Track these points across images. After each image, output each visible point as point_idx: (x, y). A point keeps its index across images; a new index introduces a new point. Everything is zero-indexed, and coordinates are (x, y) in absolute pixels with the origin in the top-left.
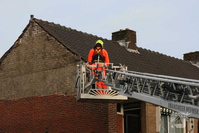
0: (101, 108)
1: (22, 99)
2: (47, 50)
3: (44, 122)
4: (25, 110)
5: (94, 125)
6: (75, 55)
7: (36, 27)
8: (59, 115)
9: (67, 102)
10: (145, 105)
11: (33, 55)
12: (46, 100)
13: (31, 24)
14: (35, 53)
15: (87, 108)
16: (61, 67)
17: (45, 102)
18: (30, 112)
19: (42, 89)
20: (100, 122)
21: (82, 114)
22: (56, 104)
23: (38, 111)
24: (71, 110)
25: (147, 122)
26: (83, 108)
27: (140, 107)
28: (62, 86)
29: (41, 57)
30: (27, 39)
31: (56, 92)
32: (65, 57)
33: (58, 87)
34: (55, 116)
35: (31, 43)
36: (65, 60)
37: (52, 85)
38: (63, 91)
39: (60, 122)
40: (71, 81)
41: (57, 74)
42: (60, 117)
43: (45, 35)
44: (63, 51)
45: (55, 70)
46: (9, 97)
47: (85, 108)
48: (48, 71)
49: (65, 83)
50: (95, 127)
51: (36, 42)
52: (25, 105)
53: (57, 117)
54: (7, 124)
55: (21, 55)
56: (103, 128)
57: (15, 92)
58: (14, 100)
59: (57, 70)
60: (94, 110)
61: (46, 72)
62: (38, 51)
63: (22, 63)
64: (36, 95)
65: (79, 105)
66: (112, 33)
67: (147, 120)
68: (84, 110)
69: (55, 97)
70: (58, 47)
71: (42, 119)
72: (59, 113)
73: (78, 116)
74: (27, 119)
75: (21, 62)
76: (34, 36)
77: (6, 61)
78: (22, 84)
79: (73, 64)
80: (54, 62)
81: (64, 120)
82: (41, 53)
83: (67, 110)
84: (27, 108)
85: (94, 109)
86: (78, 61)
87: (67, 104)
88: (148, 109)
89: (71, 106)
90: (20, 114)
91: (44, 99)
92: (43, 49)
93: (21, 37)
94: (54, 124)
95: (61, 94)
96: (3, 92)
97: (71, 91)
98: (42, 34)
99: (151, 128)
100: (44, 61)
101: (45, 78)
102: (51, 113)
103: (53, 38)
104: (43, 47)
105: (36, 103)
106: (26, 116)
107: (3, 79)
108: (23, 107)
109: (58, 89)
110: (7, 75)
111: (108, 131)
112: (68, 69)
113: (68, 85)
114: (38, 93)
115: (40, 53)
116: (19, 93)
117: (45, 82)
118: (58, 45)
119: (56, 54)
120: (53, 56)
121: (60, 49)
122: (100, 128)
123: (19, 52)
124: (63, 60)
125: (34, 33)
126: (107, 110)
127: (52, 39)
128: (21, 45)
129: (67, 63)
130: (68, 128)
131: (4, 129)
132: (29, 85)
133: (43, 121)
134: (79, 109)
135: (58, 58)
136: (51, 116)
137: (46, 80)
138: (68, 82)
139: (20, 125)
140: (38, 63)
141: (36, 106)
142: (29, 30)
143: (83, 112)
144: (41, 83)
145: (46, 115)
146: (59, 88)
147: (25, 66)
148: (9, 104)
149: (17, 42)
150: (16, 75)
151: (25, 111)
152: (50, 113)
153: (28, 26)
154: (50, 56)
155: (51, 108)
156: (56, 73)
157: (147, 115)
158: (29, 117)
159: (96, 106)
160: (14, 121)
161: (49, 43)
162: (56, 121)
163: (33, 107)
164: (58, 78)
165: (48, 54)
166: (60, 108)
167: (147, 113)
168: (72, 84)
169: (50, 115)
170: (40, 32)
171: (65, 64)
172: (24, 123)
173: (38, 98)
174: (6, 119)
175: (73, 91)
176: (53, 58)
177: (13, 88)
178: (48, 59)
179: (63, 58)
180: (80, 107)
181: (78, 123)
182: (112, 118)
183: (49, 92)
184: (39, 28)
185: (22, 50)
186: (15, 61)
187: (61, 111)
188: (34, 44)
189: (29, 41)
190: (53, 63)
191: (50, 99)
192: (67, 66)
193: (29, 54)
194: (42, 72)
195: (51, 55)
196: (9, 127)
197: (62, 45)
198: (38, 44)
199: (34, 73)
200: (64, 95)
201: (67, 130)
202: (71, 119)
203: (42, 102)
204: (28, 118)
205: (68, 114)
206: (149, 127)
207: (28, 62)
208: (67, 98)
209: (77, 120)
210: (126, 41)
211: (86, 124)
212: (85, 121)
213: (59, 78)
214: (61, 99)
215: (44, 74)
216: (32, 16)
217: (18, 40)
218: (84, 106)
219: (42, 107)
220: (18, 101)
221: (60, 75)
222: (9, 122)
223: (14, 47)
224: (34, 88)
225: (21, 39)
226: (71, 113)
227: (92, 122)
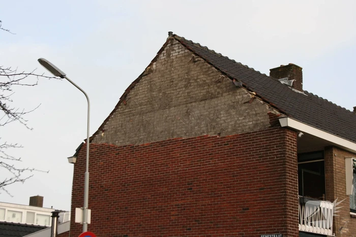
0: (274, 152)
1: (154, 143)
2: (192, 76)
3: (186, 175)
4: (159, 158)
5: (263, 178)
6: (234, 81)
7: (176, 45)
8: (210, 164)
9: (221, 145)
10: (332, 155)
11: (172, 83)
12: (190, 144)
13: (170, 42)
14: (174, 80)
15: (253, 153)
16: (212, 98)
17: (189, 146)
18: (166, 162)
19: (183, 129)
20: (272, 174)
21: (244, 162)
22: (204, 148)
23: (178, 160)
24: (227, 157)
25: (335, 179)
26: (246, 154)
27: (323, 159)
28: (214, 124)
29: (183, 86)
30: (163, 63)
31: (204, 132)
32: (219, 84)
33: (207, 126)
34: (203, 165)
35: (169, 67)
36: (218, 87)
37: (198, 123)
38: (215, 130)
39: (209, 174)
40: (227, 116)
41: (206, 108)
42: (210, 167)
43: (189, 55)
44: (216, 75)
45: (203, 102)
46: (136, 142)
47: (248, 154)
48: (193, 104)
49: (219, 120)
50: (264, 181)
51: (177, 65)
52: (159, 151)
53: (206, 167)
54: (132, 178)
55: (154, 84)
56: (277, 182)
57: (145, 135)
58: (143, 145)
59: (207, 102)
60: (263, 156)
61: (189, 105)
62: (179, 77)
63: (155, 96)
64: (175, 137)
65: (239, 150)
66: (270, 70)
67: (334, 177)
68: (247, 156)
69: (203, 139)
70: (208, 71)
71: (183, 170)
72: (210, 162)
73: (239, 165)
74: (162, 171)
75: (154, 93)
76: (174, 58)
77: (133, 93)
78: (155, 123)
79: (231, 93)
80: (202, 91)
81: (217, 171)
82: (184, 81)
83: (221, 158)
84: (161, 155)
85: (263, 154)
86: (238, 87)
87: (221, 148)
88: (335, 161)
89: (227, 152)
90: (151, 164)
91: (187, 142)
92: (186, 75)
93: (155, 60)
94: (201, 178)
95: (211, 134)
96: (127, 135)
97: (226, 131)
98: (186, 54)
99: (340, 188)
100: (187, 91)
101: (188, 114)
102: (197, 161)
103: (202, 59)
104: (186, 71)
105: (175, 148)
106: (160, 167)
107: (129, 118)
108: (156, 154)
109: (208, 129)
110: (134, 111)
111: (285, 186)
112: (223, 100)
113: (222, 122)
114: (178, 135)
115: (181, 80)
116: (151, 136)
117: (189, 119)
118: (209, 68)
119: (205, 81)
120: (201, 83)
121: (212, 72)
122: (273, 182)
123: (152, 81)
124: (216, 88)
125: (174, 54)
126: (285, 156)
127: (200, 60)
128: (154, 71)
129: (221, 92)
130: (222, 183)
131: (128, 185)
132: (164, 124)
133: (185, 173)
134: (240, 155)
135: (209, 86)
136: (197, 166)
137: (190, 116)
138: (223, 118)
139: (151, 180)
140: (179, 94)
141: (175, 153)
142: (167, 50)
143: (246, 159)
144: (182, 121)
145: (189, 165)
146: (209, 127)
147: (160, 99)
148: (136, 151)
149: (149, 68)
150: (147, 111)
151: (159, 160)
152: (195, 161)
153: (165, 45)
154: (196, 84)
155: (197, 154)
156: (204, 106)
157: (334, 170)
158: (164, 168)
159: (266, 151)
160: (143, 174)
161: (195, 66)
162: (204, 173)
163: (170, 154)
164: (207, 113)
165: (193, 81)
166: (210, 154)
167: (334, 167)
168: (229, 120)
169: (194, 164)
170: (183, 52)
171: (219, 93)
172: (156, 177)
173: (178, 141)
174: (130, 171)
175: (229, 130)
176: (200, 86)
177: (142, 129)
178: (194, 88)
179: (215, 86)
180: (241, 152)
181: (237, 176)
182: (291, 168)
183: (193, 133)
184: (180, 47)
185: (156, 78)
186: (146, 92)
187: (211, 159)
188: (173, 69)
189: (166, 65)
190: (201, 93)
191: (195, 143)
192: (222, 96)
193: (166, 82)
194: (184, 106)
195: (197, 82)
196: (135, 182)
197: (214, 68)
198: (178, 68)
199: (173, 108)
200: (216, 137)
201: (222, 185)
202: (226, 169)
203: (183, 147)
204: (162, 169)
205: (223, 162)
206: (337, 187)
207: (164, 93)
208: (221, 140)
209: (237, 171)
210: (290, 79)
211: (251, 177)
212: (249, 172)
213: (210, 114)
214: (212, 142)
215: (186, 108)
216: (170, 33)
217: (151, 65)
218: (247, 151)
219: (184, 154)
220: (148, 146)
221: (210, 110)
222: (136, 175)
223: (144, 74)
224: (172, 128)
225: (155, 63)
226: (227, 162)
227: (260, 173)
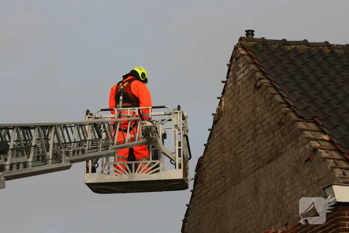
2: (258, 115)
11: (240, 133)
14: (242, 127)
16: (277, 156)
28: (281, 206)
29: (250, 137)
33: (274, 211)
36: (283, 134)
38: (282, 219)
40: (292, 189)
45: (270, 165)
51: (243, 97)
55: (225, 138)
59: (273, 164)
62: (246, 121)
92: (252, 114)
97: (292, 218)
100: (254, 146)
109: (275, 217)
110: (209, 194)
123: (222, 131)
124: (280, 136)
129: (285, 143)
135: (273, 132)
138: (289, 194)
140: (248, 153)
144: (251, 206)
146: (276, 213)
156: (271, 174)
165: (259, 126)
171: (283, 145)
175: (295, 216)
179: (279, 131)
185: (226, 125)
188: (240, 106)
193: (235, 132)
194: (253, 175)
195: (263, 126)
198: (244, 103)
199: (244, 181)
207: (235, 154)
215: (255, 181)
225: (224, 98)
